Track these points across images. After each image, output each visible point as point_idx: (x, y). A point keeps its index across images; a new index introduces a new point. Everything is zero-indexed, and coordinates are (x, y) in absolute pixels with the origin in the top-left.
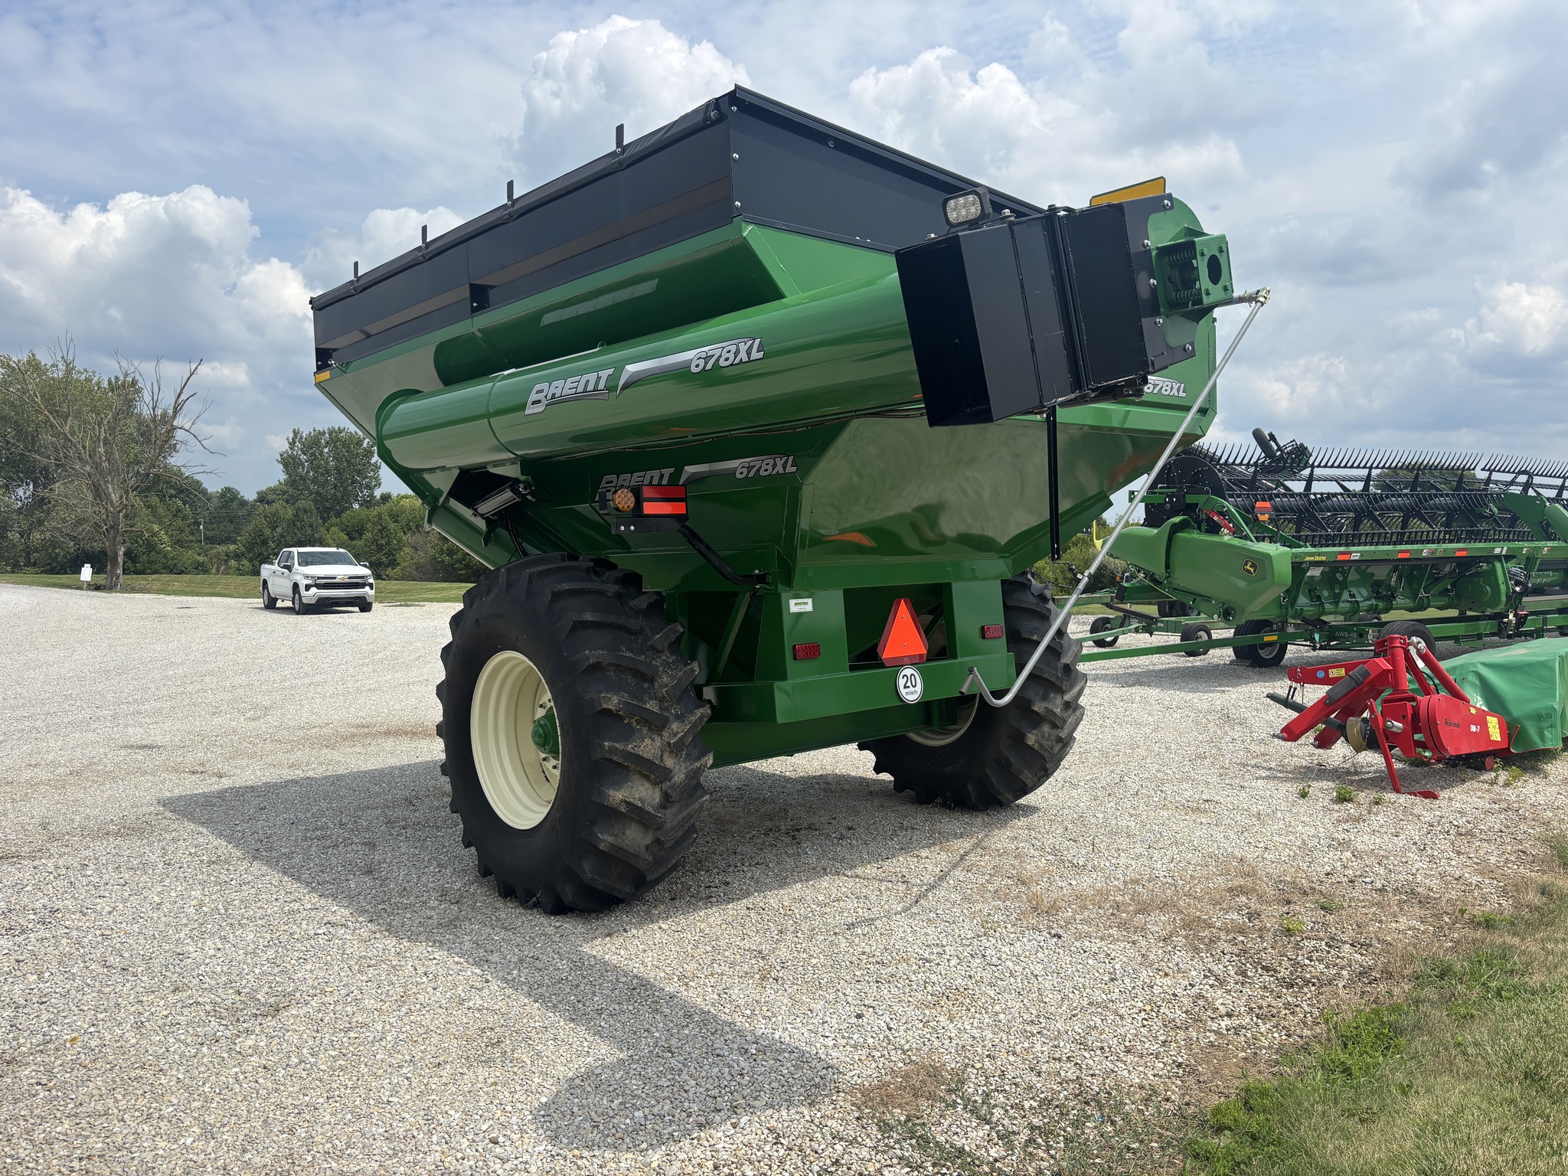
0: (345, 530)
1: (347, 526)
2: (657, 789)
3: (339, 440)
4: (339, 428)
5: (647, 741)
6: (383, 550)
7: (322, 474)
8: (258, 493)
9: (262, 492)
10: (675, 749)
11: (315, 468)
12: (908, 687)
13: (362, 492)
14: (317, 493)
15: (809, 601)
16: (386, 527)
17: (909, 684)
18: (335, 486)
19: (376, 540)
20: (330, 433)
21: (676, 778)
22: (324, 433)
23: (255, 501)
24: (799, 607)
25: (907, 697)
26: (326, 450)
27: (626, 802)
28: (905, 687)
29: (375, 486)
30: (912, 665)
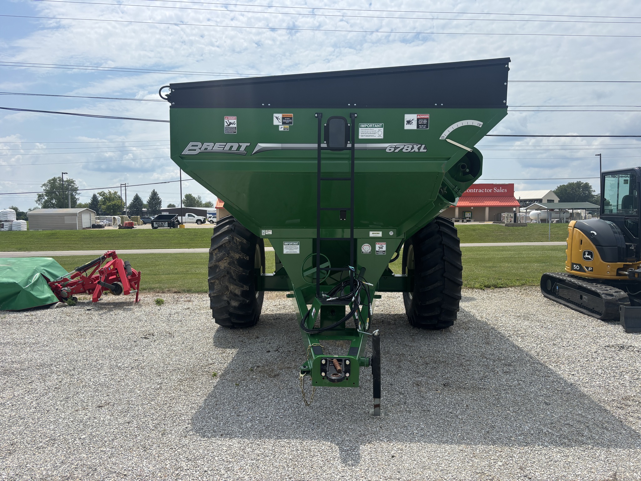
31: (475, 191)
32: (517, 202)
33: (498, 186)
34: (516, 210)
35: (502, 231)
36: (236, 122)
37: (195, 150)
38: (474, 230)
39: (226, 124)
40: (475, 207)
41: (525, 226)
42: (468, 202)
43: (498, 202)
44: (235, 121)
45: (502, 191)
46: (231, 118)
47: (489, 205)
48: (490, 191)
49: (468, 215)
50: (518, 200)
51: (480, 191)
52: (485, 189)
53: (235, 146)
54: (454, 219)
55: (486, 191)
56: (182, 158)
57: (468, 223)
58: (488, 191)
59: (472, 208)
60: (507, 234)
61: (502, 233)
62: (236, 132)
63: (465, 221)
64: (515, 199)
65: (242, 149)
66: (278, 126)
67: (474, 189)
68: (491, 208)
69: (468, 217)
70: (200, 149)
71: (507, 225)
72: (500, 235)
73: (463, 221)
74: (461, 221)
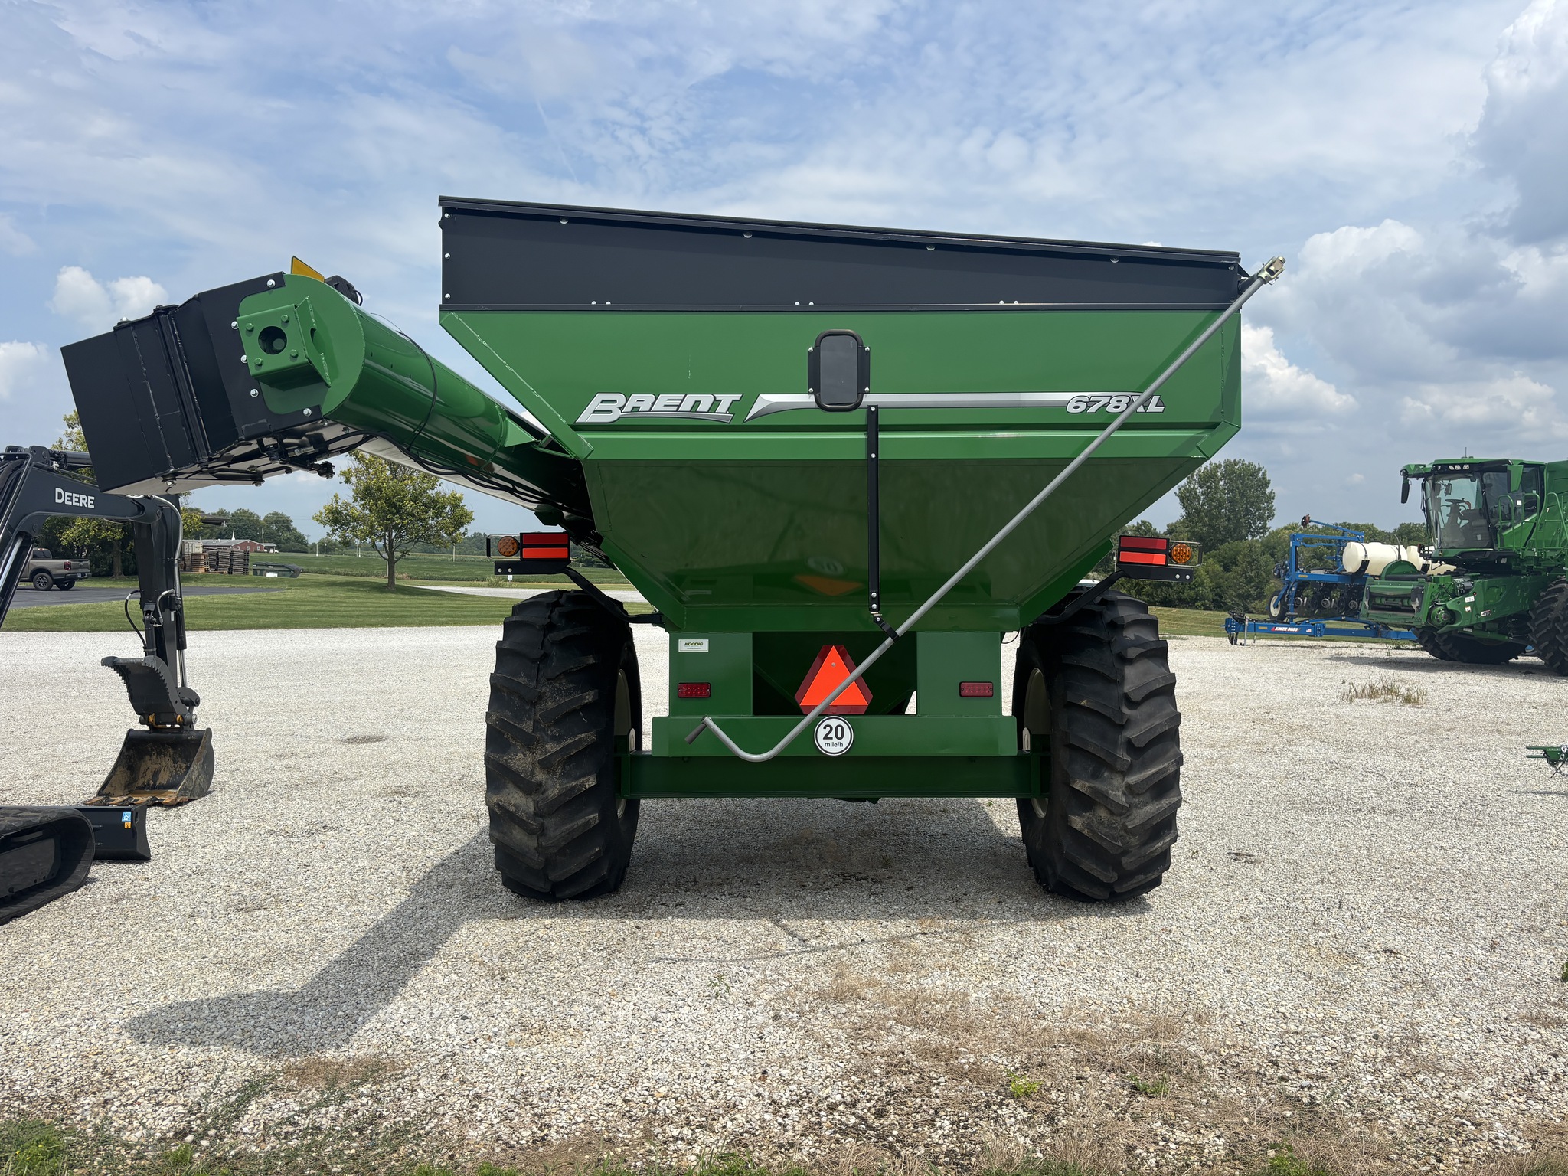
0: (1222, 562)
1: (1224, 558)
2: (530, 799)
3: (1234, 472)
4: (1235, 460)
5: (520, 756)
6: (1251, 582)
7: (1216, 507)
8: (1168, 526)
9: (1172, 524)
10: (545, 765)
11: (1209, 500)
12: (831, 738)
13: (1255, 523)
14: (1209, 525)
15: (705, 642)
16: (1256, 560)
17: (832, 734)
18: (1229, 519)
19: (1246, 573)
20: (1225, 467)
21: (550, 793)
22: (1220, 465)
23: (1165, 533)
24: (691, 647)
25: (826, 749)
26: (1222, 483)
27: (498, 805)
28: (826, 737)
29: (1268, 517)
30: (840, 715)
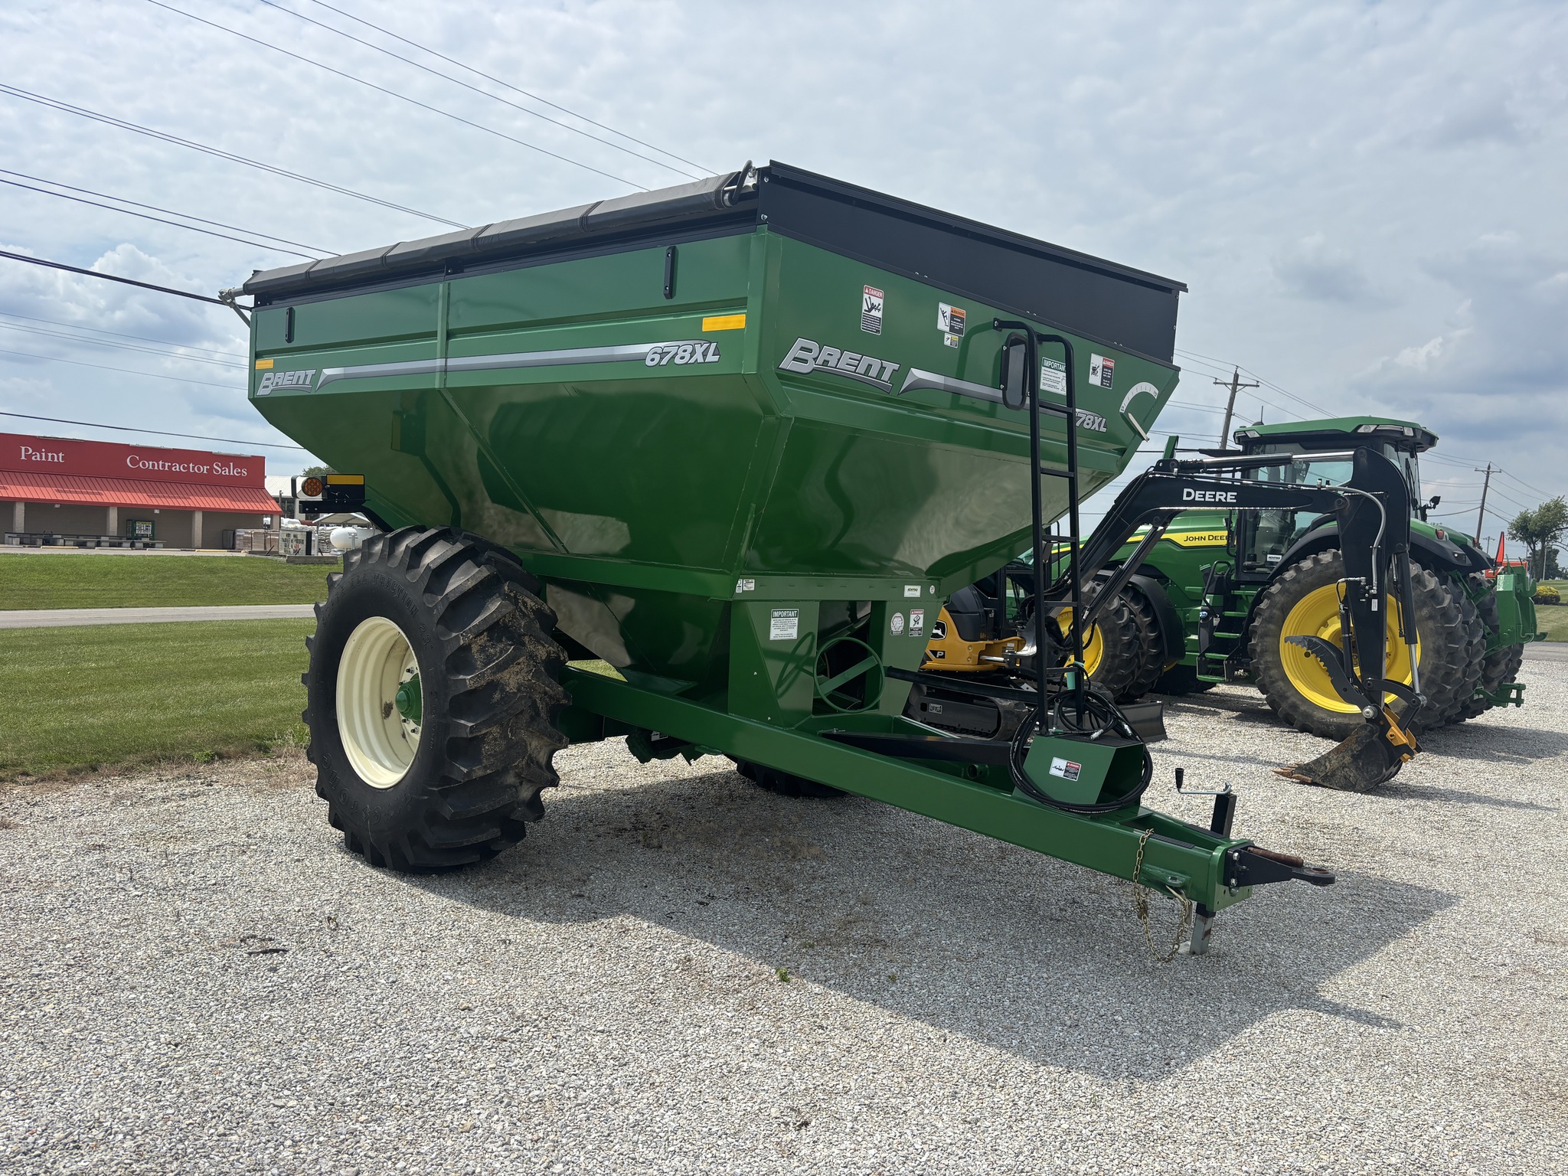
31: (163, 466)
32: (274, 502)
33: (225, 459)
34: (271, 521)
35: (284, 576)
36: (881, 306)
37: (805, 361)
38: (212, 571)
39: (865, 307)
40: (166, 511)
41: (333, 564)
42: (145, 495)
43: (227, 499)
44: (881, 301)
45: (234, 472)
46: (875, 293)
47: (203, 506)
48: (204, 469)
49: (142, 528)
50: (276, 499)
51: (177, 468)
52: (191, 465)
53: (876, 363)
54: (107, 539)
55: (193, 469)
56: (780, 377)
57: (148, 552)
58: (199, 469)
59: (157, 511)
60: (299, 582)
61: (287, 581)
62: (878, 331)
63: (139, 545)
64: (267, 496)
65: (886, 376)
66: (943, 333)
67: (161, 463)
68: (208, 514)
69: (143, 536)
70: (815, 359)
71: (290, 560)
72: (283, 584)
73: (132, 546)
74: (129, 545)
